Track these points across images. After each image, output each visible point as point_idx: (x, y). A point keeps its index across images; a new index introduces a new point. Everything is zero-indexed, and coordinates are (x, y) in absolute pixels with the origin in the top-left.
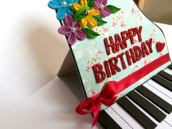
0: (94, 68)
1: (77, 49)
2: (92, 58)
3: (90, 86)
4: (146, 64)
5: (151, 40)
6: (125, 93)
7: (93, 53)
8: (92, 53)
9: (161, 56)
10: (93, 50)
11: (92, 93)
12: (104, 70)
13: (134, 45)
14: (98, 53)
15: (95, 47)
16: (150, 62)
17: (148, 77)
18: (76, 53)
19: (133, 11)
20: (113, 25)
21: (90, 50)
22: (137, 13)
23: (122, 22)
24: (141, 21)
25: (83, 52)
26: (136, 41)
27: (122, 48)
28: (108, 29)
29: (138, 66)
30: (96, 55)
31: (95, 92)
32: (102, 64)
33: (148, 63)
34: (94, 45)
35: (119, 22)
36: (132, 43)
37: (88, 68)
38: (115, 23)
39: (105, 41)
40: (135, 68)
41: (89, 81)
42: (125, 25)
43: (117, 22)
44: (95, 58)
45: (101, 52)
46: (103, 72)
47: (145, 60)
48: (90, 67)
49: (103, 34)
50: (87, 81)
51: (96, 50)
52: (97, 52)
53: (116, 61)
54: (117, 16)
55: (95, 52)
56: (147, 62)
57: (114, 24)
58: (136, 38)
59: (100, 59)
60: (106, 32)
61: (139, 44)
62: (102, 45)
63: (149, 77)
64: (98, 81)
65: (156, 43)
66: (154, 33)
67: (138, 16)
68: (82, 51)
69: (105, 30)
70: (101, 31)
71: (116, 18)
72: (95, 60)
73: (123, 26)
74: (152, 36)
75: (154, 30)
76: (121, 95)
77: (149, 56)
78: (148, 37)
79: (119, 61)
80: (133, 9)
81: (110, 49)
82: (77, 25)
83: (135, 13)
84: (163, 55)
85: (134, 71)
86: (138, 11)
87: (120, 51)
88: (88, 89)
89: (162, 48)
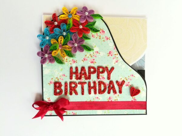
0: (55, 83)
1: (46, 68)
2: (56, 77)
3: (48, 95)
4: (110, 100)
5: (123, 82)
6: (76, 113)
7: (58, 74)
8: (57, 74)
11: (48, 99)
12: (63, 88)
13: (99, 80)
14: (62, 75)
16: (116, 101)
18: (45, 70)
19: (110, 53)
20: (83, 60)
21: (56, 72)
22: (113, 56)
23: (94, 60)
24: (116, 63)
25: (50, 71)
26: (103, 78)
27: (86, 79)
28: (77, 62)
29: (100, 99)
30: (60, 76)
31: (50, 100)
32: (63, 84)
33: (113, 100)
34: (60, 69)
35: (90, 59)
36: (98, 77)
37: (51, 83)
39: (71, 68)
40: (95, 98)
41: (48, 91)
42: (95, 62)
43: (88, 59)
44: (59, 78)
45: (66, 75)
46: (62, 90)
47: (110, 97)
48: (52, 82)
49: (71, 64)
50: (47, 90)
51: (61, 73)
53: (76, 86)
54: (90, 55)
57: (85, 59)
58: (105, 75)
59: (62, 80)
60: (75, 64)
61: (107, 82)
63: (109, 112)
64: (56, 93)
65: (130, 87)
66: (131, 77)
67: (114, 58)
68: (50, 70)
69: (74, 62)
70: (70, 61)
71: (88, 56)
72: (58, 79)
73: (93, 63)
74: (127, 79)
75: (133, 75)
76: (73, 112)
77: (116, 95)
78: (121, 79)
79: (79, 87)
80: (111, 52)
81: (74, 75)
82: (51, 53)
83: (112, 55)
84: (137, 101)
85: (93, 101)
86: (116, 55)
87: (83, 80)
88: (46, 96)
89: (135, 94)
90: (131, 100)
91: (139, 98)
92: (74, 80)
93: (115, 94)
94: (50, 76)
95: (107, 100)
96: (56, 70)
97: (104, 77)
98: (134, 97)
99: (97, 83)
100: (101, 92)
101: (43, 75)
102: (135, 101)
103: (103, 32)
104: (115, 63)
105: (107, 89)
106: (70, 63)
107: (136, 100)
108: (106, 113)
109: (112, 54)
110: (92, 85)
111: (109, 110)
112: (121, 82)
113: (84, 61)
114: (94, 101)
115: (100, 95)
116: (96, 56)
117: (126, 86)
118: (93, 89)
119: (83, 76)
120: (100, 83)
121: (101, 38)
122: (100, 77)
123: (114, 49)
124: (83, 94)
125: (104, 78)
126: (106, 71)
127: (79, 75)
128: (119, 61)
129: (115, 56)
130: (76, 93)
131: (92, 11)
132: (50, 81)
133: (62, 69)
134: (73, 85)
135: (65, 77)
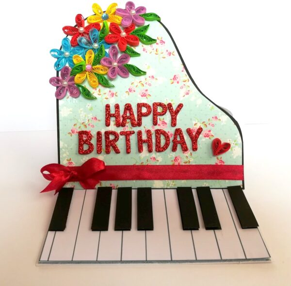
0: (81, 133)
1: (65, 106)
2: (82, 122)
3: (68, 153)
4: (176, 164)
5: (200, 131)
6: (117, 186)
7: (85, 116)
8: (84, 116)
9: (219, 164)
10: (86, 113)
11: (68, 162)
12: (94, 141)
13: (157, 127)
14: (92, 118)
15: (90, 110)
16: (188, 164)
17: (174, 184)
18: (62, 110)
19: (175, 78)
20: (127, 92)
21: (82, 112)
22: (181, 84)
23: (147, 90)
24: (187, 96)
25: (71, 111)
26: (164, 123)
28: (117, 94)
29: (158, 161)
30: (89, 120)
31: (72, 163)
33: (182, 164)
34: (89, 107)
35: (140, 90)
36: (155, 123)
37: (73, 131)
38: (133, 90)
39: (108, 107)
40: (149, 159)
41: (68, 146)
42: (149, 95)
43: (136, 89)
44: (86, 123)
45: (98, 119)
46: (92, 145)
47: (176, 157)
48: (75, 131)
49: (107, 99)
50: (66, 145)
51: (91, 114)
53: (116, 139)
54: (140, 82)
55: (88, 117)
56: (179, 161)
57: (130, 90)
58: (167, 117)
60: (113, 98)
61: (170, 130)
62: (101, 111)
63: (175, 185)
64: (81, 152)
65: (213, 139)
66: (214, 122)
67: (182, 88)
68: (71, 109)
69: (113, 95)
70: (105, 94)
71: (136, 84)
72: (86, 126)
73: (145, 96)
74: (206, 125)
75: (216, 118)
76: (111, 185)
77: (188, 154)
78: (195, 124)
79: (121, 139)
80: (177, 76)
81: (113, 119)
82: (72, 79)
83: (178, 82)
84: (225, 164)
85: (146, 164)
86: (185, 81)
87: (128, 127)
88: (65, 155)
89: (220, 151)
90: (213, 163)
91: (229, 158)
92: (112, 127)
93: (185, 152)
94: (71, 120)
95: (171, 163)
96: (81, 109)
97: (166, 121)
98: (219, 156)
99: (153, 132)
100: (160, 149)
101: (60, 119)
102: (223, 164)
103: (162, 42)
104: (184, 96)
105: (171, 145)
106: (105, 97)
107: (224, 162)
108: (171, 185)
109: (178, 80)
110: (144, 137)
111: (175, 181)
112: (196, 130)
113: (130, 93)
114: (149, 164)
115: (158, 154)
116: (150, 85)
117: (205, 137)
118: (146, 144)
119: (128, 120)
120: (158, 132)
121: (159, 52)
122: (159, 122)
123: (183, 71)
124: (128, 151)
125: (166, 124)
126: (168, 111)
127: (121, 119)
128: (191, 93)
129: (185, 83)
130: (117, 152)
131: (142, 9)
132: (71, 129)
133: (92, 108)
134: (112, 137)
135: (97, 121)
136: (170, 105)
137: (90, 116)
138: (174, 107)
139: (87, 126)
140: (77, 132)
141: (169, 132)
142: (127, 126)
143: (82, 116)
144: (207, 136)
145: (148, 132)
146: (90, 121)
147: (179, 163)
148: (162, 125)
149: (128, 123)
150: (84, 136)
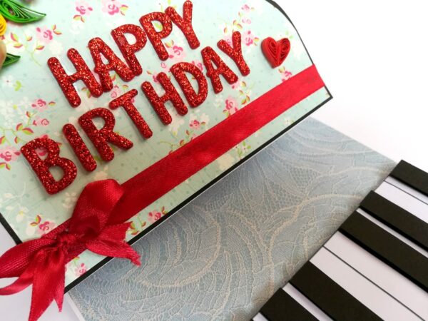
0: (28, 151)
2: (16, 125)
3: (24, 209)
4: (233, 112)
5: (237, 37)
7: (15, 108)
8: (11, 110)
9: (286, 79)
10: (12, 102)
11: (37, 227)
12: (65, 152)
13: (170, 63)
14: (34, 106)
15: (16, 90)
16: (248, 103)
17: (246, 147)
20: (76, 16)
26: (178, 49)
27: (126, 77)
28: (58, 30)
29: (203, 123)
30: (27, 114)
31: (47, 223)
33: (241, 107)
34: (11, 85)
36: (163, 55)
37: (6, 157)
38: (86, 8)
39: (53, 64)
40: (189, 129)
41: (15, 194)
42: (123, 6)
43: (91, 3)
44: (26, 123)
45: (47, 101)
47: (227, 101)
48: (12, 153)
49: (41, 48)
51: (26, 98)
52: (30, 104)
53: (110, 121)
55: (22, 108)
56: (234, 106)
57: (81, 11)
58: (176, 37)
59: (45, 122)
60: (54, 41)
61: (194, 57)
62: (44, 80)
63: (249, 147)
64: (52, 188)
65: (259, 43)
66: (246, 15)
69: (49, 35)
70: (31, 39)
72: (29, 130)
73: (117, 11)
74: (239, 25)
75: (247, 7)
76: (151, 214)
77: (239, 85)
78: (225, 30)
79: (120, 118)
81: (78, 86)
84: (294, 74)
85: (190, 140)
87: (120, 88)
88: (19, 218)
89: (282, 55)
90: (280, 82)
91: (294, 63)
92: (88, 103)
93: (235, 84)
95: (224, 117)
97: (179, 45)
98: (281, 67)
99: (169, 75)
100: (197, 101)
102: (291, 76)
105: (208, 81)
106: (34, 47)
107: (290, 73)
108: (244, 152)
110: (160, 91)
111: (245, 140)
112: (231, 40)
113: (83, 16)
114: (194, 138)
115: (197, 110)
117: (248, 44)
118: (169, 102)
119: (112, 74)
120: (178, 70)
122: (170, 51)
124: (145, 133)
125: (181, 49)
126: (173, 24)
127: (97, 77)
130: (126, 146)
133: (18, 83)
134: (99, 124)
135: (49, 106)
136: (170, 11)
137: (26, 103)
138: (180, 12)
139: (33, 127)
140: (17, 154)
141: (193, 62)
142: (116, 86)
143: (8, 113)
144: (250, 42)
145: (161, 78)
146: (31, 114)
147: (236, 109)
148: (175, 55)
149: (114, 78)
150: (38, 151)
